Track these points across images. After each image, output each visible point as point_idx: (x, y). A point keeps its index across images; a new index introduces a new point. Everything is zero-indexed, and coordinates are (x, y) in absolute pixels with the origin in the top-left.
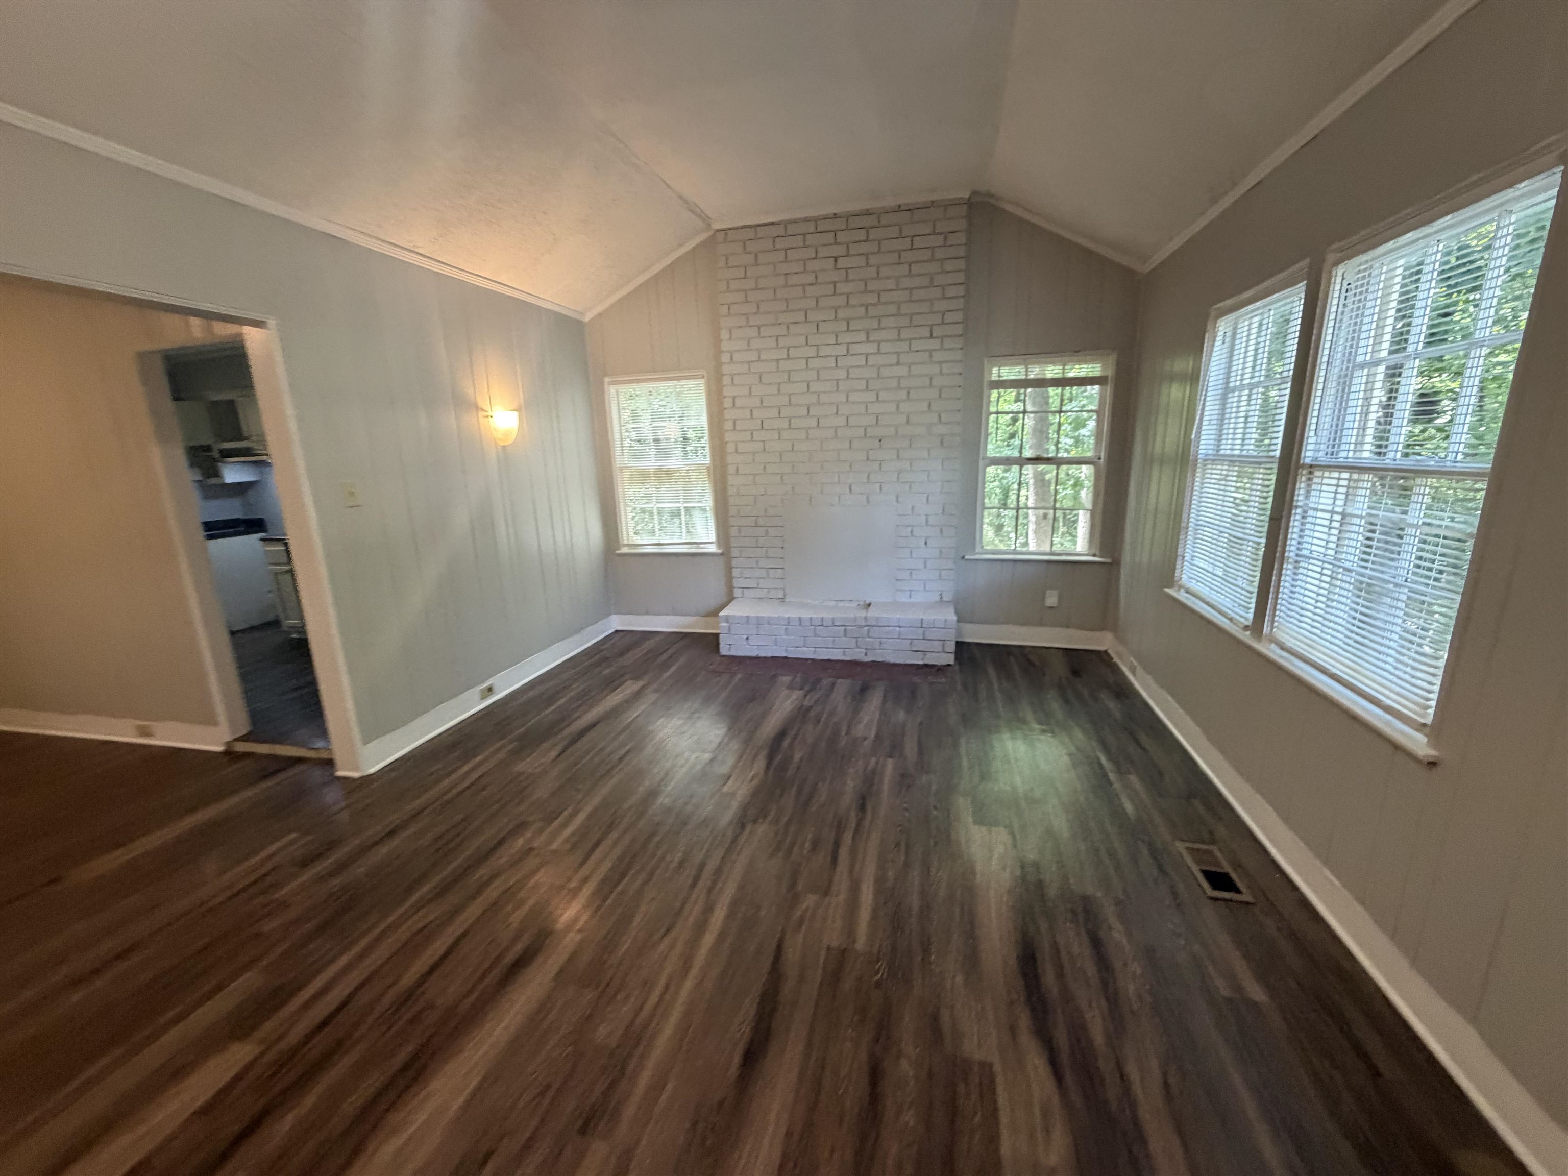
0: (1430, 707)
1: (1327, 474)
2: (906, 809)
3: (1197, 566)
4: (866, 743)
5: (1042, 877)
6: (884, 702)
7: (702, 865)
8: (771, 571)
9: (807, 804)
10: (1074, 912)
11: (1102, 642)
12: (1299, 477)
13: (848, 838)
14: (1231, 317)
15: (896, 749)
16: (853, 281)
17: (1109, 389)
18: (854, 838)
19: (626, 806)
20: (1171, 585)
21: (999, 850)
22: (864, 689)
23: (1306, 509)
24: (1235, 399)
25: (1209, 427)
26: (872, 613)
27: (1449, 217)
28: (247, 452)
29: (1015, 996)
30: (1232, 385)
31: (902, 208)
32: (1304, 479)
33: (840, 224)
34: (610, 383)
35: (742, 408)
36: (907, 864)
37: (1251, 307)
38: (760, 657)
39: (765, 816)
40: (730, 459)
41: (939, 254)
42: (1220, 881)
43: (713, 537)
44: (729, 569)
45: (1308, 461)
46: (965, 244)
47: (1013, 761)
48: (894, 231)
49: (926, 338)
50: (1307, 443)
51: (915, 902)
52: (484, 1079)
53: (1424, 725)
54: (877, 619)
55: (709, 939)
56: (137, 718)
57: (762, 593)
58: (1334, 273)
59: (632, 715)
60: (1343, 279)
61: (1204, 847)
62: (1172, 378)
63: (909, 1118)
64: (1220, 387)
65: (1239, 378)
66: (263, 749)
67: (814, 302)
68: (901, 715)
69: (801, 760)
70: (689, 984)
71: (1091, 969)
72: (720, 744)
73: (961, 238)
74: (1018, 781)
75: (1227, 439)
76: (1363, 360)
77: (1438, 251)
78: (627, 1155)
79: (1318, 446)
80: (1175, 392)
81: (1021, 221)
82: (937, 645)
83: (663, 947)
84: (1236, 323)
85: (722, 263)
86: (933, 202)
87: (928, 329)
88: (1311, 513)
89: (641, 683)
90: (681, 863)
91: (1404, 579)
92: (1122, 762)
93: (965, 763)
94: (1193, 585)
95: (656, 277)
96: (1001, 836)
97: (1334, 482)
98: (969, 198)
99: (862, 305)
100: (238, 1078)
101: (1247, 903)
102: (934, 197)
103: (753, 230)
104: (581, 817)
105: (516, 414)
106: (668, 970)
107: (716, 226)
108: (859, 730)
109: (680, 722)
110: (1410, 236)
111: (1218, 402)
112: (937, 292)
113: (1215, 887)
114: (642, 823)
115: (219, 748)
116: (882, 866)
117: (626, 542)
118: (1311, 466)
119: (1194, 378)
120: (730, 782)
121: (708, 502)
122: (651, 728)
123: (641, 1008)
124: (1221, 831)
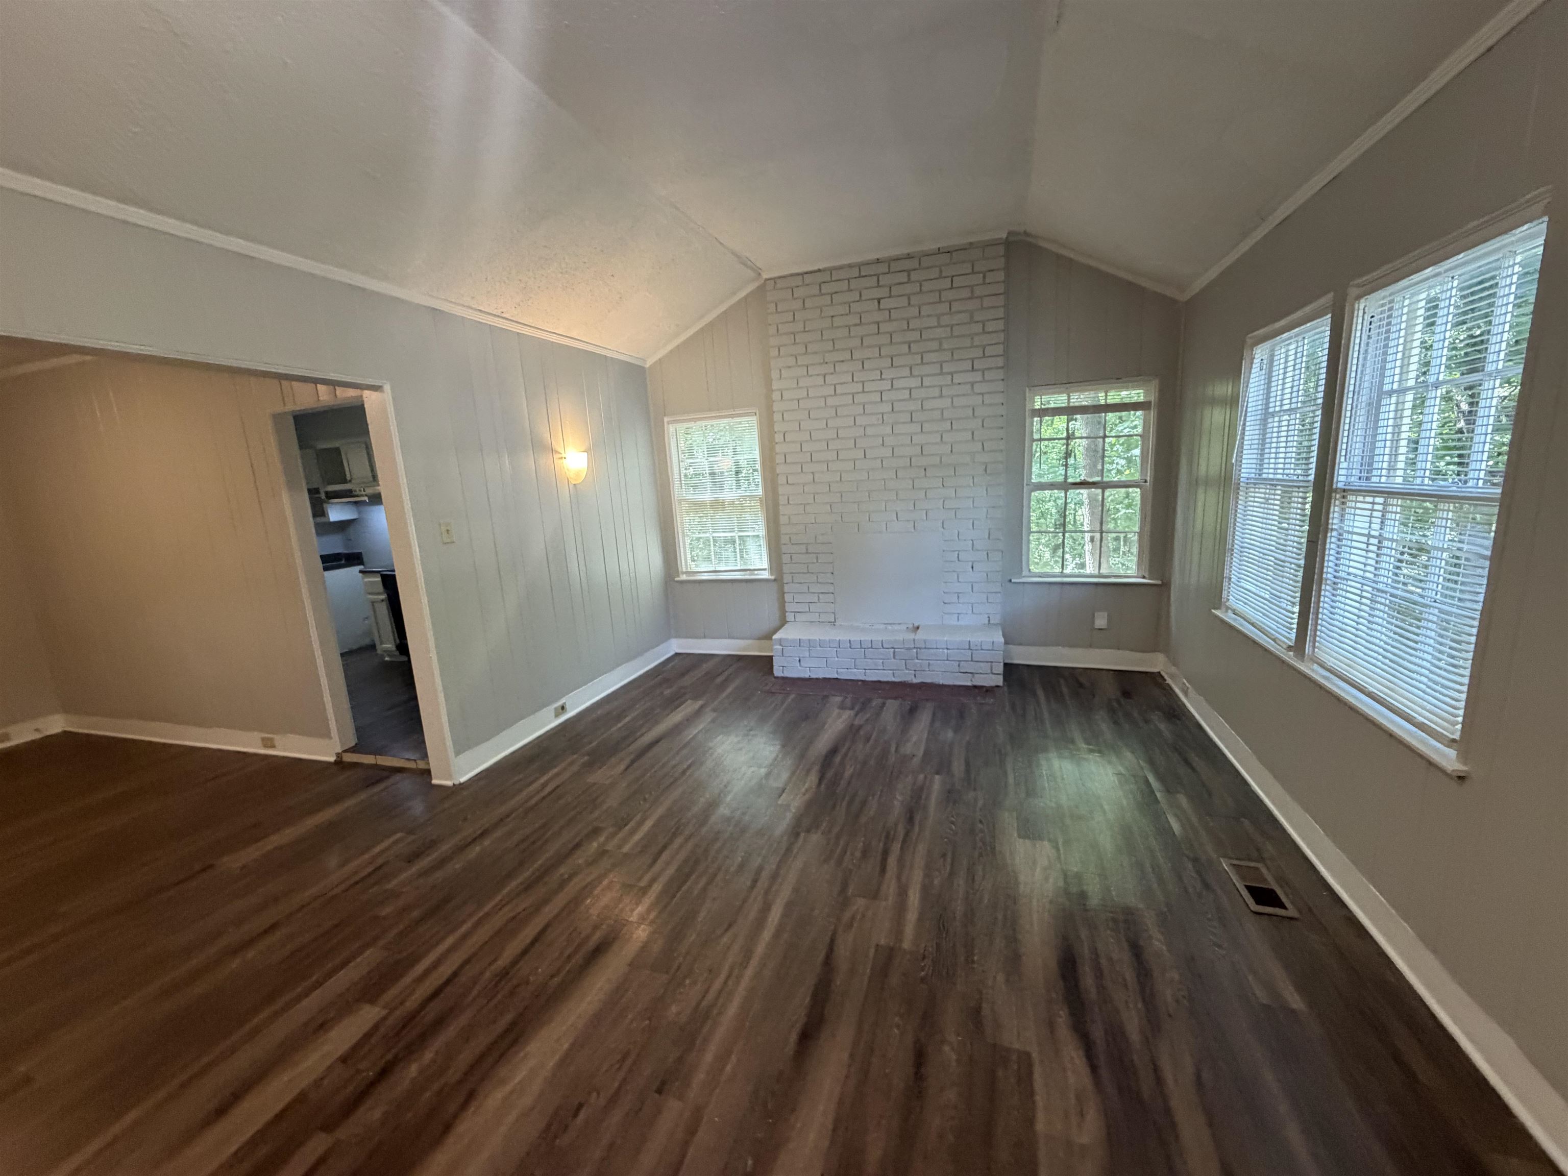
0: (1457, 723)
1: (1360, 498)
2: (953, 823)
3: (1243, 588)
4: (915, 759)
5: (1085, 888)
6: (933, 721)
7: (760, 869)
8: (821, 596)
9: (857, 816)
10: (1114, 920)
11: (1155, 663)
12: (1333, 501)
13: (896, 847)
14: (1267, 345)
15: (943, 767)
16: (895, 320)
17: (1152, 414)
18: (902, 848)
19: (689, 814)
20: (1218, 608)
21: (1043, 862)
22: (913, 711)
23: (1341, 531)
24: (1276, 424)
25: (1250, 452)
26: (920, 635)
27: (1462, 255)
28: (348, 494)
29: (1054, 995)
30: (1271, 410)
31: (941, 251)
32: (1337, 503)
33: (883, 268)
34: (668, 423)
35: (793, 442)
36: (952, 874)
37: (1285, 335)
38: (813, 679)
39: (817, 827)
40: (781, 490)
41: (978, 291)
42: (1264, 896)
43: (765, 564)
44: (782, 594)
45: (1340, 485)
46: (1004, 282)
47: (1059, 780)
48: (934, 273)
49: (968, 371)
50: (1339, 468)
51: (959, 908)
52: (573, 1045)
53: (1454, 741)
54: (925, 641)
55: (767, 935)
56: (261, 731)
57: (815, 617)
58: (1356, 306)
59: (692, 731)
60: (1364, 313)
61: (1252, 864)
62: (1214, 402)
63: (951, 1095)
64: (1259, 412)
65: (1278, 403)
66: (368, 759)
67: (859, 341)
68: (950, 734)
69: (852, 777)
70: (749, 972)
71: (1129, 975)
72: (775, 759)
73: (1001, 276)
74: (1064, 800)
75: (1269, 463)
76: (1390, 389)
77: (1452, 288)
78: (698, 1113)
79: (1350, 471)
80: (1216, 416)
81: (1059, 257)
82: (986, 667)
83: (725, 939)
84: (1273, 350)
85: (772, 307)
86: (971, 244)
87: (970, 362)
88: (1345, 535)
89: (700, 703)
90: (742, 866)
91: (1433, 600)
92: (1171, 782)
93: (1011, 780)
94: (1240, 607)
95: (711, 324)
96: (1045, 849)
97: (1369, 506)
98: (1007, 238)
99: (905, 343)
100: (368, 1036)
101: (1291, 919)
102: (973, 239)
103: (801, 277)
104: (649, 824)
105: (586, 454)
106: (730, 959)
107: (765, 276)
108: (908, 749)
109: (736, 740)
110: (1428, 271)
111: (1257, 427)
112: (978, 328)
113: (1258, 902)
114: (704, 830)
115: (332, 759)
116: (927, 876)
117: (684, 570)
118: (1344, 491)
119: (1233, 402)
120: (784, 795)
121: (762, 532)
122: (711, 744)
123: (707, 991)
124: (1269, 849)
